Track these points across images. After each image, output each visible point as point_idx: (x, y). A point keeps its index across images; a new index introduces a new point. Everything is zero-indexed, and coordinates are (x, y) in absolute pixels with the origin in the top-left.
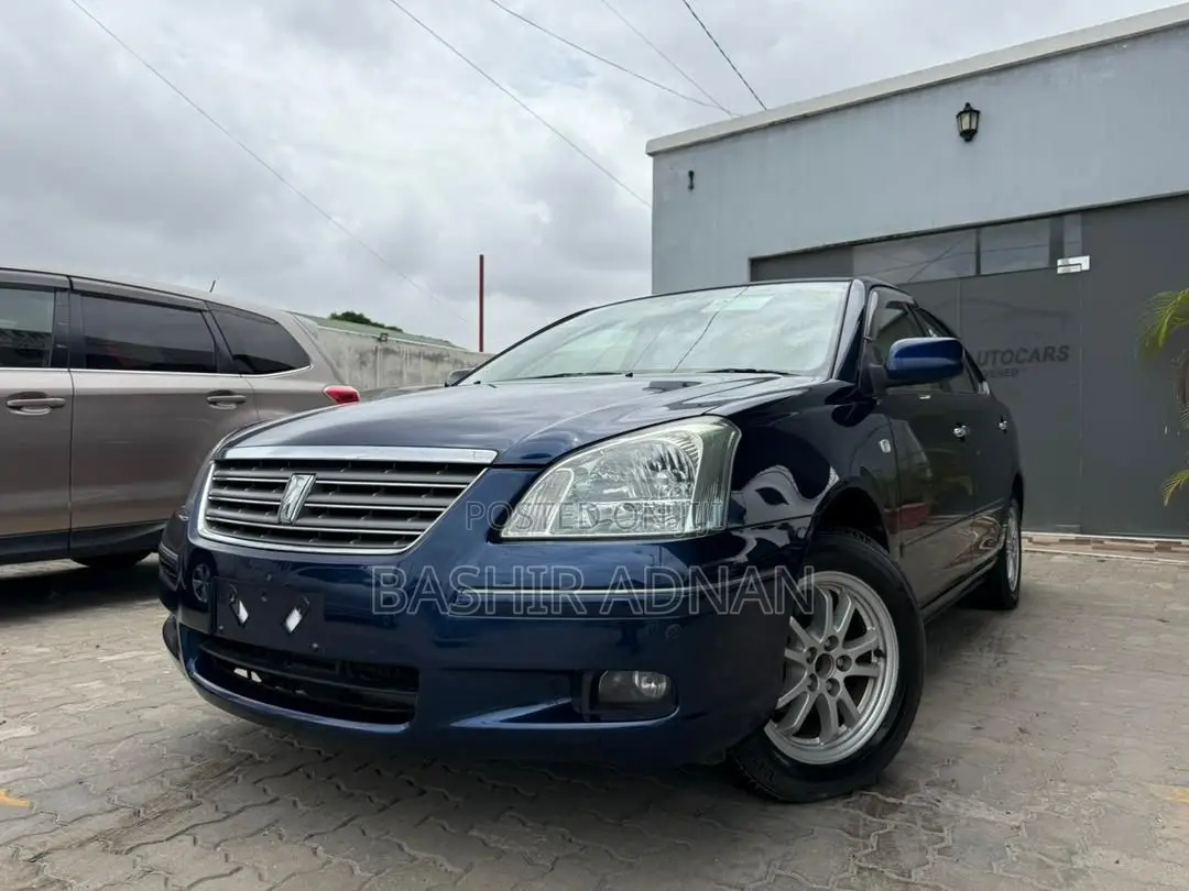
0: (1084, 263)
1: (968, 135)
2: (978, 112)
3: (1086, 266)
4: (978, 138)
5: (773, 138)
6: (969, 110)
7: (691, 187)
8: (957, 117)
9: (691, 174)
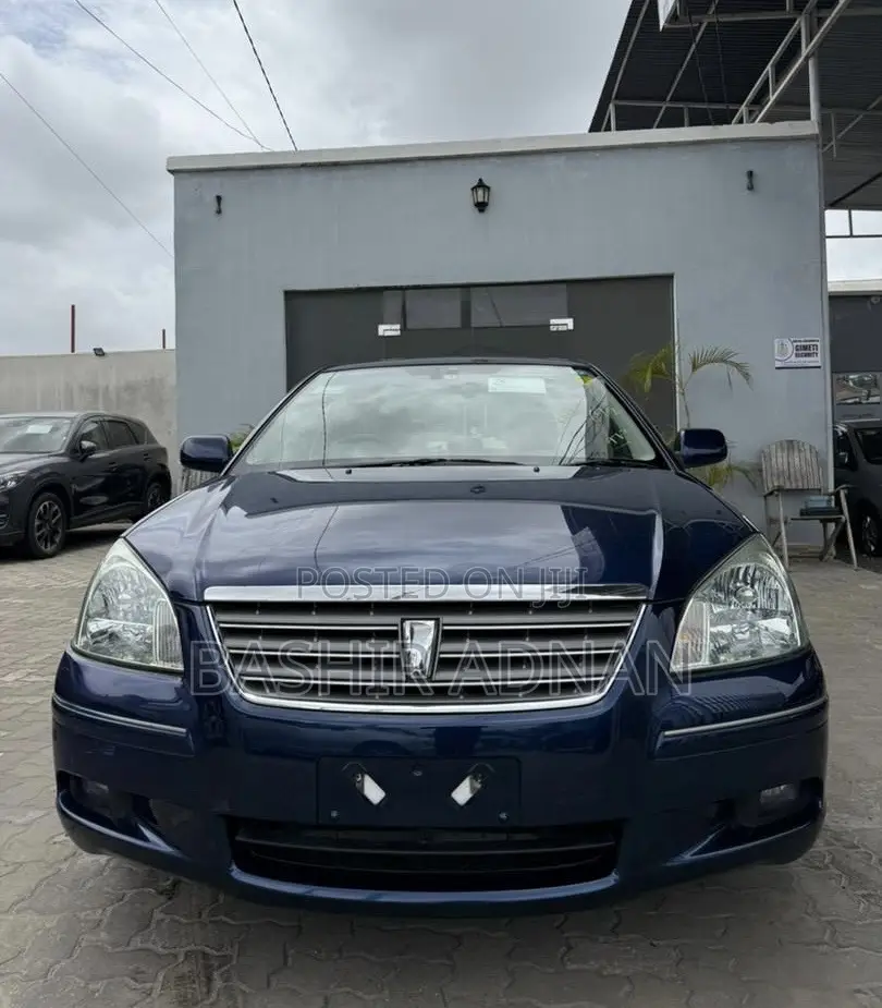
0: (569, 323)
1: (481, 207)
2: (488, 188)
3: (571, 327)
4: (490, 209)
5: (306, 178)
6: (481, 185)
7: (219, 212)
8: (473, 189)
9: (219, 199)
